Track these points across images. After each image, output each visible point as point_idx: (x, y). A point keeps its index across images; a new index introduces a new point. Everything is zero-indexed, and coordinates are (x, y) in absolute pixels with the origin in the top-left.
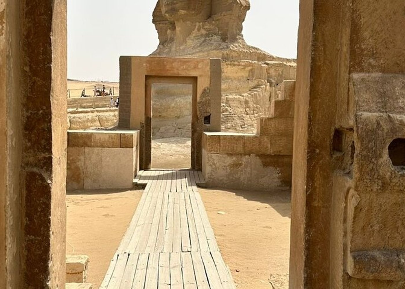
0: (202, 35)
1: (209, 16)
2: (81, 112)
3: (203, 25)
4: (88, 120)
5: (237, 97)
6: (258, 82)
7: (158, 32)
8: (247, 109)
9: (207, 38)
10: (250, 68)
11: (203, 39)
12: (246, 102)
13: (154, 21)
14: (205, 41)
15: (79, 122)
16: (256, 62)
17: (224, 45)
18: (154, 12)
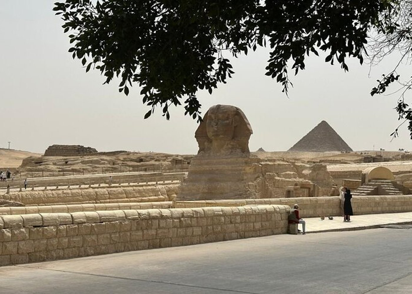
0: (229, 148)
1: (233, 138)
2: (114, 187)
3: (230, 143)
4: (119, 193)
5: (252, 183)
6: (258, 175)
7: (198, 143)
8: (256, 190)
9: (233, 150)
10: (254, 167)
11: (230, 150)
12: (256, 186)
13: (195, 137)
14: (232, 152)
15: (115, 194)
16: (257, 164)
17: (244, 155)
18: (196, 132)
